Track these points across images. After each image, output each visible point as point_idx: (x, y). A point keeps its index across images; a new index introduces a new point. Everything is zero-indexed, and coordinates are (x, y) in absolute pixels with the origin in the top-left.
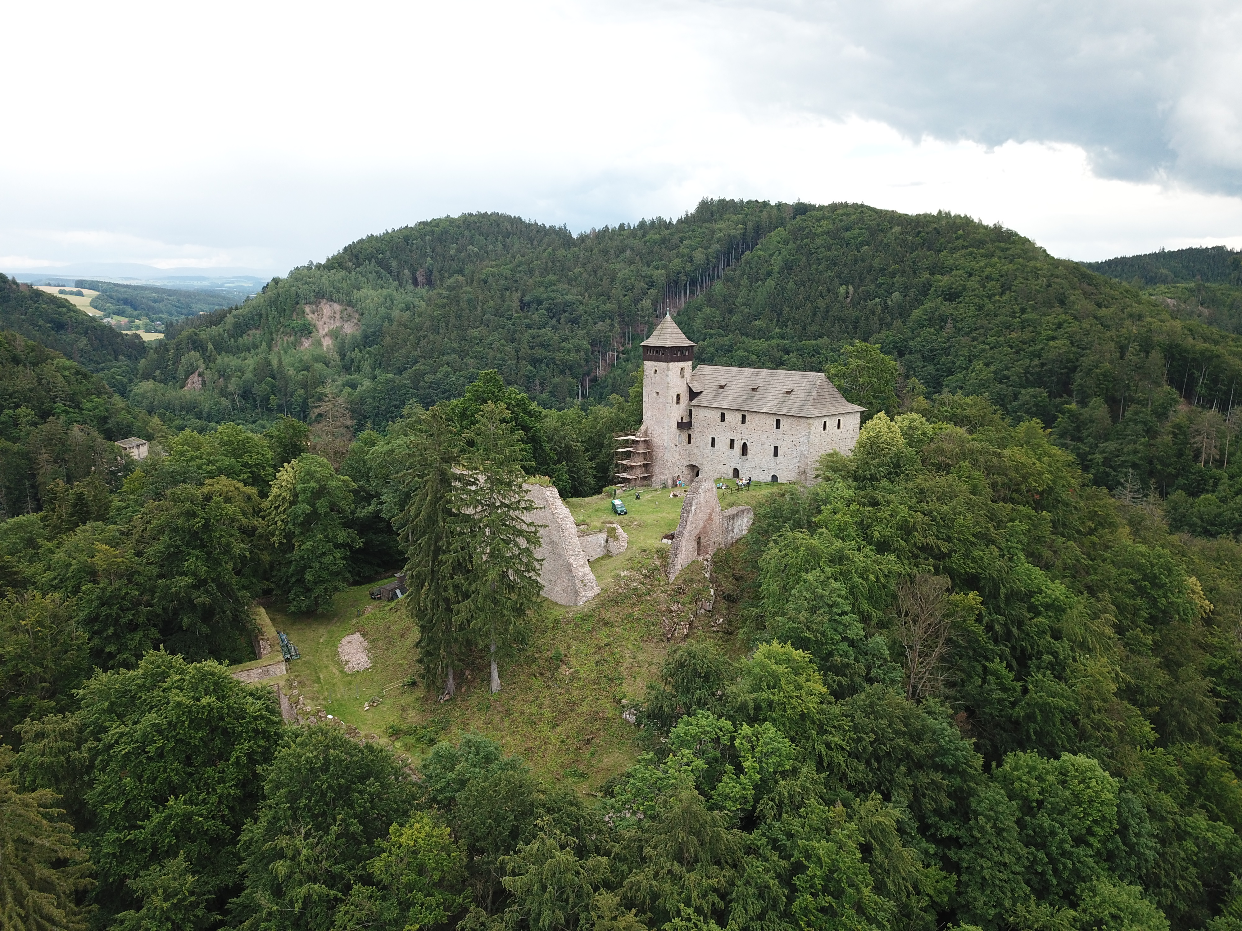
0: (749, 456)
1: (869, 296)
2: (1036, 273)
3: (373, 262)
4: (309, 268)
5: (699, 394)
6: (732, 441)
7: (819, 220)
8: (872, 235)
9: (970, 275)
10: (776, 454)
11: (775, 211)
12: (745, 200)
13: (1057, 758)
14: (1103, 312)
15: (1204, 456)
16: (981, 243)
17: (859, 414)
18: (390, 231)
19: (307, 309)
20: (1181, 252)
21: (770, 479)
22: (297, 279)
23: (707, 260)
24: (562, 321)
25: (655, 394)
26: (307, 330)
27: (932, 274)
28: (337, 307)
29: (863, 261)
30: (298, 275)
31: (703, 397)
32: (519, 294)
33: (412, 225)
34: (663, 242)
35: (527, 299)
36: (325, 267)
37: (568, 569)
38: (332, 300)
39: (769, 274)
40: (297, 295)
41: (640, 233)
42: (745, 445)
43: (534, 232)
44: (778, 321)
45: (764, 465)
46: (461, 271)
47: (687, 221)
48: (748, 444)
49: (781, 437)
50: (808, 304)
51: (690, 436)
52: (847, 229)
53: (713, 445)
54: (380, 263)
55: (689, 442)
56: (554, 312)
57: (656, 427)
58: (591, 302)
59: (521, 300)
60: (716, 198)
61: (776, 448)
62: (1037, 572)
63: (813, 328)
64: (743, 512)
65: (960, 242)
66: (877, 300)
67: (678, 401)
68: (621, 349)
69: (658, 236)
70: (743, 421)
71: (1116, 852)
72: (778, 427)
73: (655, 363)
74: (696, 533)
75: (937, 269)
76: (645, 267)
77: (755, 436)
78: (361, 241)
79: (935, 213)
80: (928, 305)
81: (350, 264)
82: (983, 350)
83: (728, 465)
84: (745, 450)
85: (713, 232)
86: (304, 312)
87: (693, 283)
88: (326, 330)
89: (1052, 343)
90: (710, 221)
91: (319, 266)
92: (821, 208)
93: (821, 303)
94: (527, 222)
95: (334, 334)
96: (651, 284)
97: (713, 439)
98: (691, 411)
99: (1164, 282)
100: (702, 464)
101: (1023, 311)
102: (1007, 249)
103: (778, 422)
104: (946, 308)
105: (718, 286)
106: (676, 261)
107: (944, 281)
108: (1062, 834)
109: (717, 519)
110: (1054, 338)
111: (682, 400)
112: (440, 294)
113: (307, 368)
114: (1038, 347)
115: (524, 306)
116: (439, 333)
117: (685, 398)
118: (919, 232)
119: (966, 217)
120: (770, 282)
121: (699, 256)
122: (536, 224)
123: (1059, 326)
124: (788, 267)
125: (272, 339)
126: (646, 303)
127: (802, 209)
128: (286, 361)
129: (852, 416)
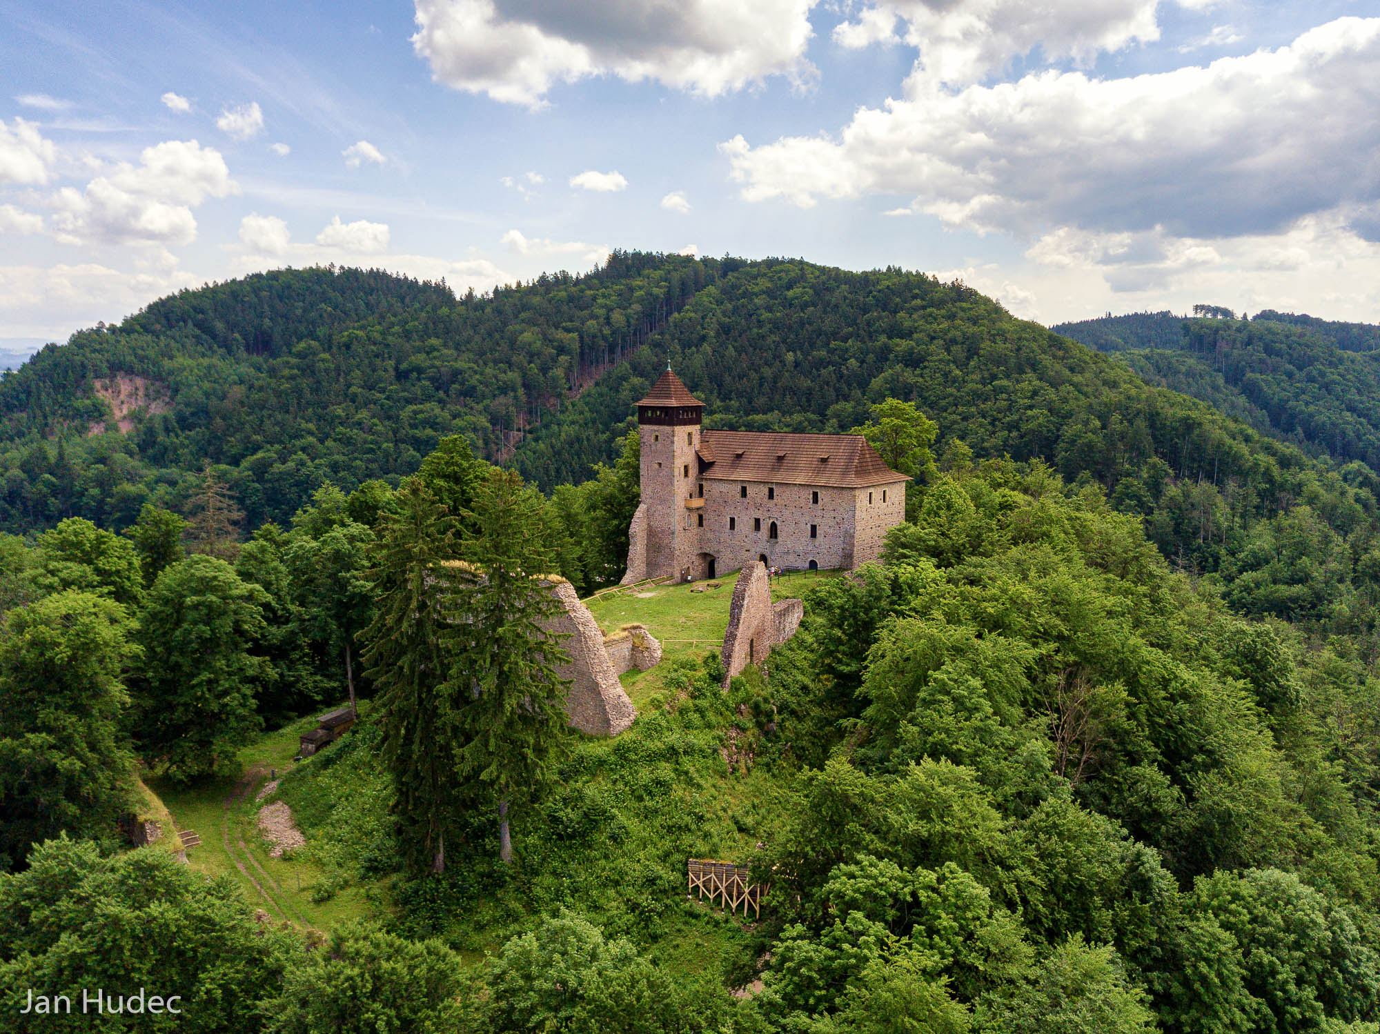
0: (780, 539)
1: (822, 363)
3: (190, 324)
4: (98, 331)
5: (711, 464)
6: (757, 521)
8: (817, 293)
10: (814, 534)
11: (702, 267)
12: (665, 254)
17: (905, 484)
19: (98, 384)
21: (807, 565)
22: (81, 346)
23: (628, 321)
25: (656, 466)
26: (97, 413)
28: (139, 382)
31: (715, 468)
32: (392, 363)
33: (240, 278)
34: (571, 299)
35: (404, 366)
37: (595, 689)
38: (133, 372)
40: (83, 366)
42: (774, 526)
43: (405, 287)
45: (800, 548)
46: (312, 335)
47: (598, 277)
48: (778, 523)
49: (819, 513)
50: (753, 375)
51: (702, 517)
53: (732, 526)
55: (701, 524)
57: (660, 507)
58: (488, 370)
59: (396, 369)
60: (630, 251)
61: (814, 528)
64: (793, 605)
65: (919, 302)
66: (831, 368)
67: (686, 475)
68: (528, 427)
69: (563, 294)
70: (771, 496)
72: (815, 500)
73: (655, 427)
74: (750, 633)
76: (553, 330)
77: (786, 513)
79: (884, 269)
80: (888, 373)
83: (753, 551)
84: (774, 530)
86: (92, 389)
87: (612, 350)
88: (125, 412)
90: (627, 277)
91: (113, 329)
92: (754, 264)
93: (767, 372)
94: (394, 276)
95: (135, 417)
96: (562, 350)
97: (732, 520)
98: (701, 487)
100: (718, 552)
103: (815, 495)
104: (909, 376)
105: (645, 351)
106: (591, 323)
107: (902, 345)
111: (691, 472)
115: (401, 376)
118: (871, 292)
119: (918, 273)
120: (706, 347)
121: (617, 317)
122: (406, 278)
124: (725, 330)
127: (731, 265)
128: (68, 450)
129: (897, 486)
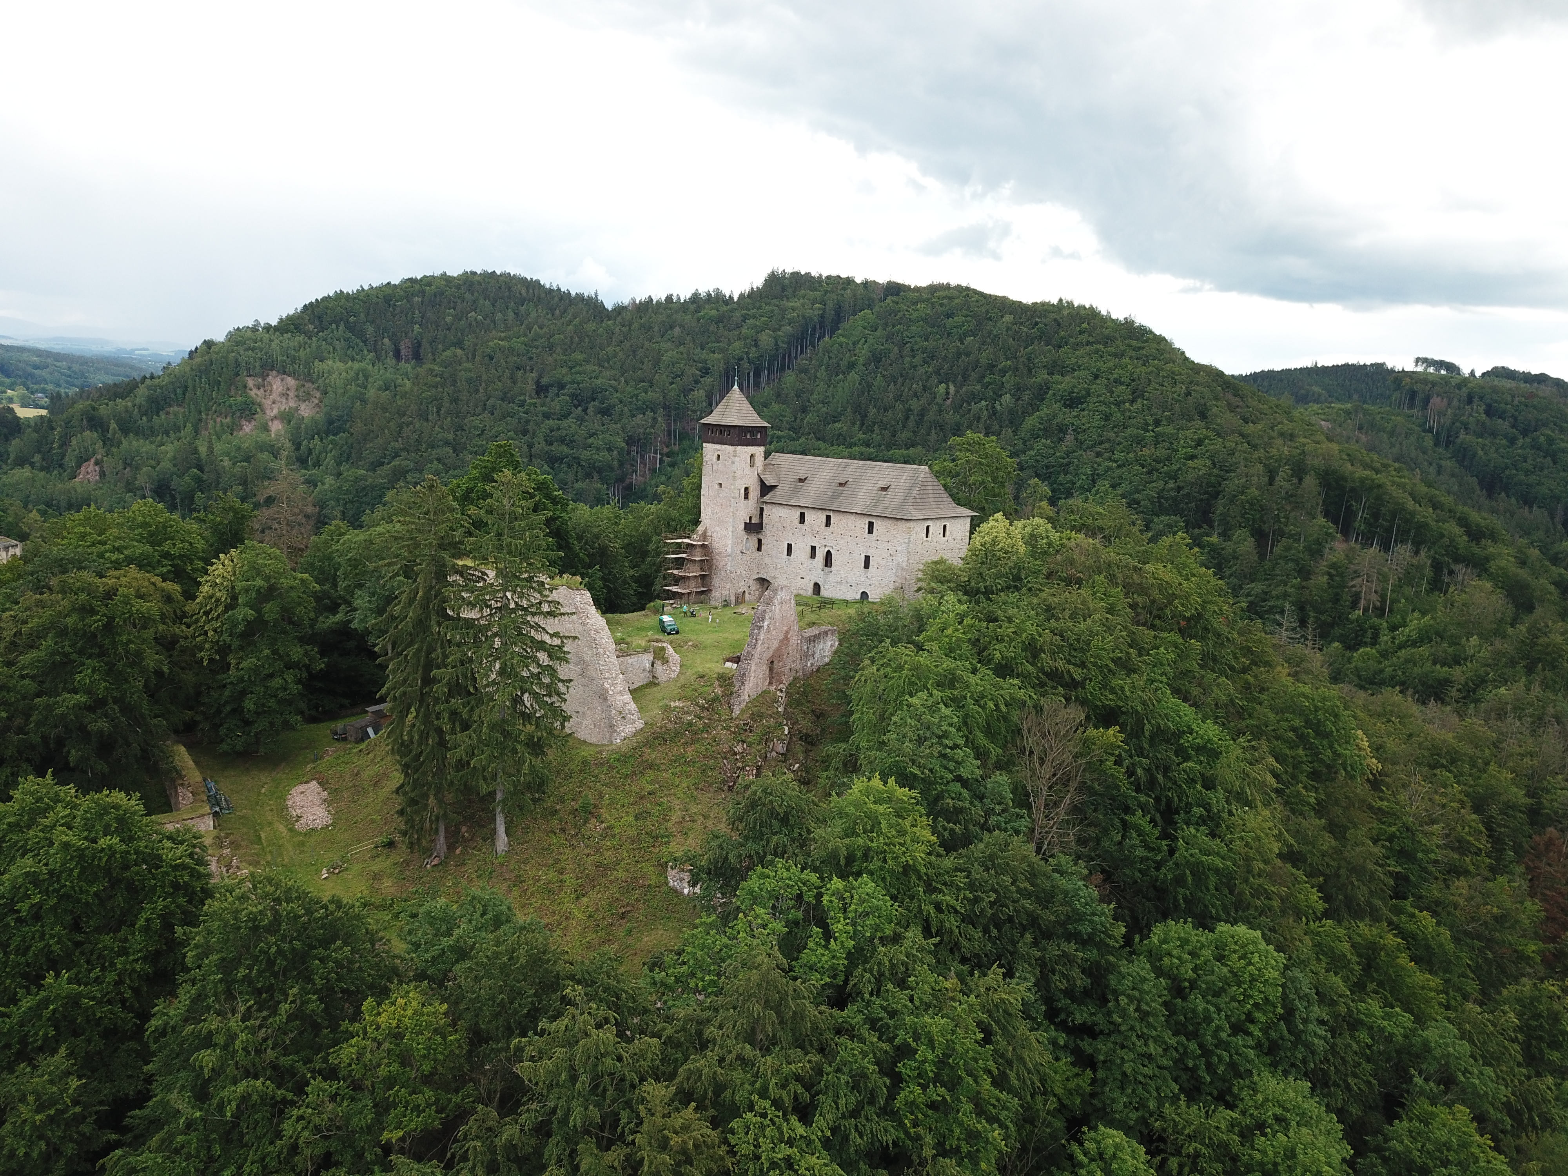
0: (833, 568)
1: (975, 398)
2: (1172, 377)
3: (342, 327)
4: (254, 329)
5: (773, 488)
6: (813, 548)
7: (915, 303)
8: (979, 324)
9: (1096, 377)
10: (867, 565)
11: (861, 289)
12: (824, 275)
13: (1212, 930)
14: (1250, 428)
15: (1363, 602)
16: (1108, 340)
17: (969, 520)
18: (366, 288)
19: (250, 382)
20: (1336, 368)
21: (859, 597)
22: (237, 343)
23: (776, 344)
24: (590, 411)
25: (717, 486)
26: (250, 410)
27: (1051, 374)
28: (291, 382)
29: (968, 355)
30: (238, 337)
31: (777, 492)
32: (534, 375)
33: (396, 281)
34: (720, 320)
35: (544, 381)
36: (276, 329)
37: (603, 696)
38: (284, 373)
39: (852, 365)
40: (237, 364)
41: (692, 307)
42: (829, 553)
43: (556, 299)
44: (862, 424)
45: (852, 579)
46: (459, 344)
47: (753, 297)
48: (833, 552)
49: (874, 544)
50: (900, 406)
51: (760, 541)
52: (949, 316)
53: (789, 553)
54: (350, 328)
55: (759, 549)
56: (580, 400)
57: (718, 529)
58: (629, 389)
59: (537, 383)
60: (789, 270)
61: (867, 558)
62: (1187, 710)
63: (904, 435)
64: (826, 633)
65: (1084, 338)
66: (984, 403)
67: (746, 497)
68: (665, 450)
69: (714, 312)
70: (828, 524)
71: (1281, 1042)
72: (871, 531)
73: (718, 446)
74: (768, 655)
75: (1055, 368)
76: (698, 350)
77: (841, 542)
78: (326, 299)
79: (1055, 301)
80: (1044, 412)
81: (311, 327)
82: (1109, 469)
83: (807, 579)
84: (828, 559)
85: (784, 311)
86: (245, 387)
87: (757, 374)
88: (275, 411)
89: (1190, 463)
90: (781, 298)
91: (268, 328)
92: (918, 289)
93: (915, 405)
94: (548, 286)
95: (286, 417)
96: (706, 372)
97: (790, 546)
98: (762, 509)
99: (1317, 401)
100: (774, 577)
101: (1157, 423)
102: (1140, 348)
103: (871, 525)
104: (1066, 416)
105: (790, 378)
106: (737, 344)
107: (1064, 383)
108: (1219, 1020)
109: (795, 640)
110: (1193, 457)
111: (751, 495)
112: (432, 370)
113: (247, 459)
114: (1175, 467)
115: (541, 390)
116: (427, 420)
117: (755, 493)
118: (1037, 323)
119: (1091, 308)
120: (853, 376)
121: (766, 339)
122: (559, 289)
123: (1199, 443)
124: (876, 359)
125: (200, 420)
126: (699, 394)
127: (894, 289)
128: (218, 448)
129: (961, 521)
